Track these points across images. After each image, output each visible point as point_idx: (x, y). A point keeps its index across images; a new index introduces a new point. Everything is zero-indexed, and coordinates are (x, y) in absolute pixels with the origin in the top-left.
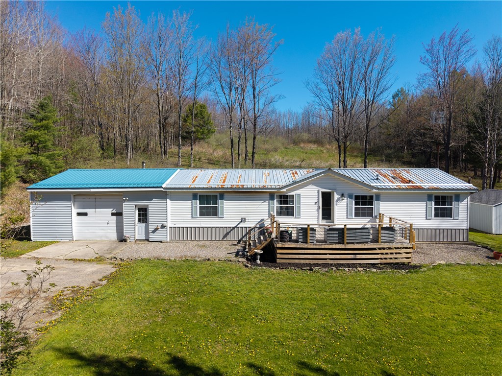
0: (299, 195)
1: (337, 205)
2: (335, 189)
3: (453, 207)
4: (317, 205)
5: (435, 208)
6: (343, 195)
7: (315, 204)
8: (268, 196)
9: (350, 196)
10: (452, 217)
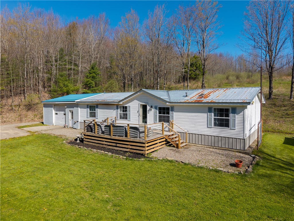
0: (129, 106)
1: (148, 113)
2: (148, 103)
3: (230, 118)
4: (138, 113)
5: (214, 118)
6: (152, 107)
7: (138, 112)
8: (115, 107)
9: (156, 108)
10: (229, 127)
